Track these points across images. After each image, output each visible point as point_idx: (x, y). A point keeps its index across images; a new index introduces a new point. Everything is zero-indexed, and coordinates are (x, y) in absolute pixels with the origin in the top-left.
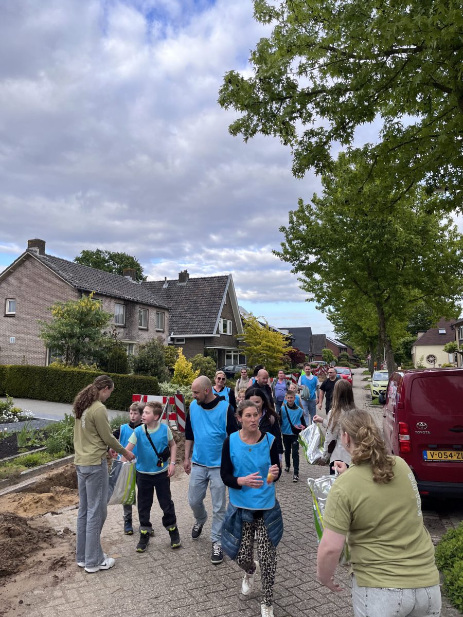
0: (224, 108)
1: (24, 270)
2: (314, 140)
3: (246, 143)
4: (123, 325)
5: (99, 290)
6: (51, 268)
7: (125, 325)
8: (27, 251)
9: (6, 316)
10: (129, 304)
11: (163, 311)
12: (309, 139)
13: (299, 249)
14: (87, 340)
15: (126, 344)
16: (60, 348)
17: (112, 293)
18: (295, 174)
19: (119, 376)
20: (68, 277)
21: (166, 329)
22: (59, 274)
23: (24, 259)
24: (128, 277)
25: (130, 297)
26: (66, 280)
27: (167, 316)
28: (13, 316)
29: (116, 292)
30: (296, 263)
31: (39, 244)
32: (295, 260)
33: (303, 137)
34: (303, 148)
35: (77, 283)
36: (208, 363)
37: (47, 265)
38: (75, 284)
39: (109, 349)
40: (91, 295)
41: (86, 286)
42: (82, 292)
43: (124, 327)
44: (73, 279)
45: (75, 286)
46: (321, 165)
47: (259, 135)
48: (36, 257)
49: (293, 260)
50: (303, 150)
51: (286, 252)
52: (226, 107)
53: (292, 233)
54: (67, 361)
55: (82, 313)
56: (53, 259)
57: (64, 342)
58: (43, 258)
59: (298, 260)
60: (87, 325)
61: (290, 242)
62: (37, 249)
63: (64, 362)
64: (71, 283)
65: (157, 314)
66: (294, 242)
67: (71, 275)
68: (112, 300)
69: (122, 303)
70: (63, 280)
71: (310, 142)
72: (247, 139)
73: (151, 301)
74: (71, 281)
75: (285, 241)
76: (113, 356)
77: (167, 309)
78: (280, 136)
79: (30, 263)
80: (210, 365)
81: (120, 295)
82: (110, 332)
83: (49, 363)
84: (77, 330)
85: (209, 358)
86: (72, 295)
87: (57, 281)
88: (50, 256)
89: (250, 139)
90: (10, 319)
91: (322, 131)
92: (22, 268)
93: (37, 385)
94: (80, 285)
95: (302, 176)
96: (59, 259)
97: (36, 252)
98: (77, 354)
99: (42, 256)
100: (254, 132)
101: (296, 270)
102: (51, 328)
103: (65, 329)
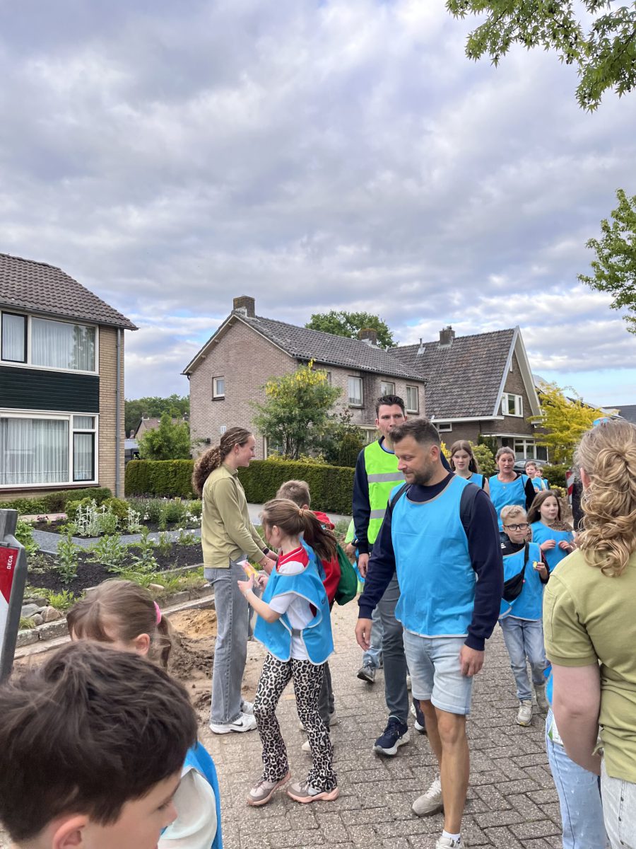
0: (459, 16)
1: (232, 339)
2: (612, 36)
3: (496, 65)
4: (360, 405)
5: (325, 359)
6: (262, 333)
7: (364, 405)
8: (233, 312)
9: (214, 400)
10: (367, 377)
11: (416, 384)
12: (603, 34)
13: (621, 270)
14: (310, 425)
15: (365, 431)
16: (278, 436)
17: (343, 363)
18: (584, 104)
19: (350, 471)
20: (284, 343)
21: (422, 410)
22: (272, 340)
23: (230, 325)
24: (366, 341)
25: (368, 367)
26: (282, 348)
27: (422, 390)
28: (222, 399)
29: (349, 361)
30: (619, 291)
31: (246, 303)
32: (617, 287)
33: (593, 34)
34: (595, 55)
35: (296, 351)
36: (483, 454)
37: (257, 330)
38: (293, 352)
39: (341, 437)
40: (311, 364)
41: (306, 353)
42: (302, 361)
43: (361, 408)
44: (290, 346)
45: (294, 355)
47: (517, 47)
48: (244, 320)
49: (613, 287)
50: (595, 60)
51: (601, 276)
52: (462, 13)
53: (607, 246)
54: (287, 453)
55: (300, 390)
56: (266, 322)
57: (281, 428)
58: (253, 321)
59: (622, 286)
60: (307, 405)
61: (606, 259)
62: (244, 310)
63: (284, 455)
64: (288, 351)
65: (408, 389)
66: (614, 260)
67: (289, 341)
68: (343, 372)
69: (358, 375)
70: (278, 347)
71: (606, 40)
72: (496, 59)
73: (399, 372)
74: (288, 348)
75: (597, 260)
76: (344, 445)
77: (422, 382)
79: (237, 329)
80: (484, 457)
81: (354, 365)
82: (341, 415)
83: (268, 455)
84: (296, 411)
85: (482, 446)
86: (290, 366)
87: (271, 350)
88: (262, 318)
89: (501, 57)
90: (219, 403)
91: (625, 16)
92: (229, 336)
93: (250, 484)
94: (300, 354)
95: (596, 104)
96: (273, 321)
97: (243, 313)
98: (300, 442)
99: (252, 318)
100: (506, 44)
101: (619, 303)
102: (265, 411)
103: (282, 412)
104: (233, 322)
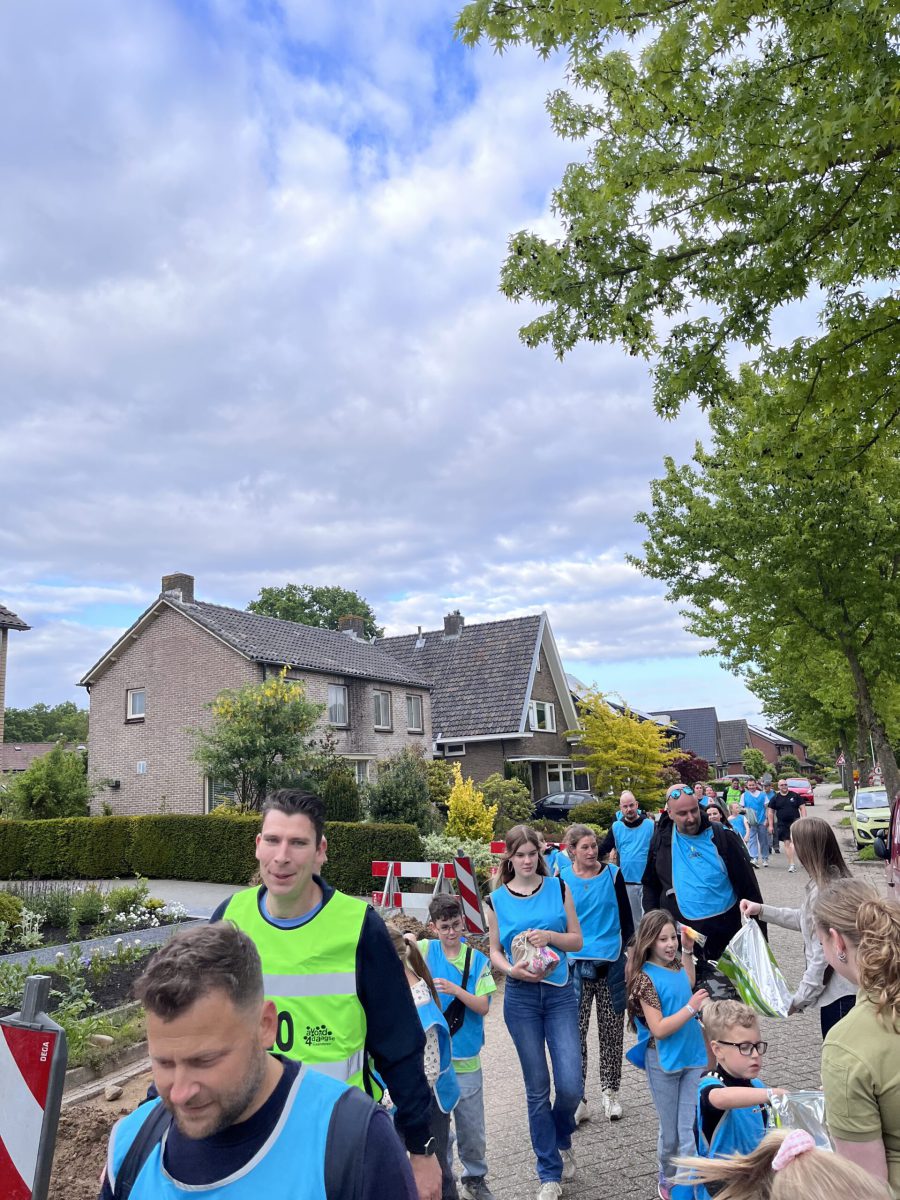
0: (513, 300)
1: (158, 634)
2: (691, 343)
3: (561, 360)
4: (344, 725)
5: (296, 662)
6: (206, 626)
7: (350, 725)
8: (162, 596)
9: (128, 722)
10: (353, 683)
11: (419, 693)
12: (683, 341)
13: (676, 553)
14: (278, 758)
15: (353, 763)
16: (230, 776)
17: (322, 666)
18: (661, 412)
19: (343, 827)
20: (237, 640)
21: (428, 727)
22: (221, 636)
23: (156, 613)
24: (350, 632)
25: (355, 671)
26: (235, 647)
27: (427, 701)
28: (141, 721)
29: (329, 663)
30: (675, 580)
31: (184, 583)
32: (673, 575)
33: (671, 341)
34: (672, 360)
35: (256, 650)
36: (515, 792)
37: (199, 622)
38: (251, 653)
39: (321, 775)
40: (283, 673)
41: (271, 655)
42: (266, 667)
43: (346, 729)
44: (247, 644)
45: (253, 657)
46: (710, 389)
47: (583, 343)
48: (178, 607)
49: (668, 575)
50: (672, 365)
51: (653, 560)
52: (517, 298)
53: (660, 524)
54: (243, 802)
55: (267, 710)
56: (209, 609)
57: (237, 766)
58: (191, 608)
59: (678, 573)
60: (277, 730)
61: (660, 542)
62: (178, 592)
63: (239, 805)
64: (244, 651)
65: (409, 699)
66: (668, 541)
67: (244, 636)
68: (321, 678)
69: (341, 682)
70: (229, 647)
71: (686, 348)
72: (561, 353)
73: (396, 675)
74: (243, 648)
75: (649, 539)
76: (329, 787)
77: (426, 689)
78: (624, 340)
79: (168, 619)
80: (517, 795)
81: (337, 668)
82: (321, 742)
83: (210, 808)
84: (261, 741)
85: (514, 780)
86: (248, 674)
87: (219, 649)
88: (203, 604)
89: (567, 353)
90: (135, 728)
91: (705, 326)
92: (153, 629)
93: (189, 851)
94: (261, 655)
95: (675, 414)
96: (220, 608)
97: (177, 598)
98: (260, 787)
99: (189, 605)
100: (573, 340)
101: (676, 595)
102: (211, 740)
103: (239, 741)
104: (162, 609)
